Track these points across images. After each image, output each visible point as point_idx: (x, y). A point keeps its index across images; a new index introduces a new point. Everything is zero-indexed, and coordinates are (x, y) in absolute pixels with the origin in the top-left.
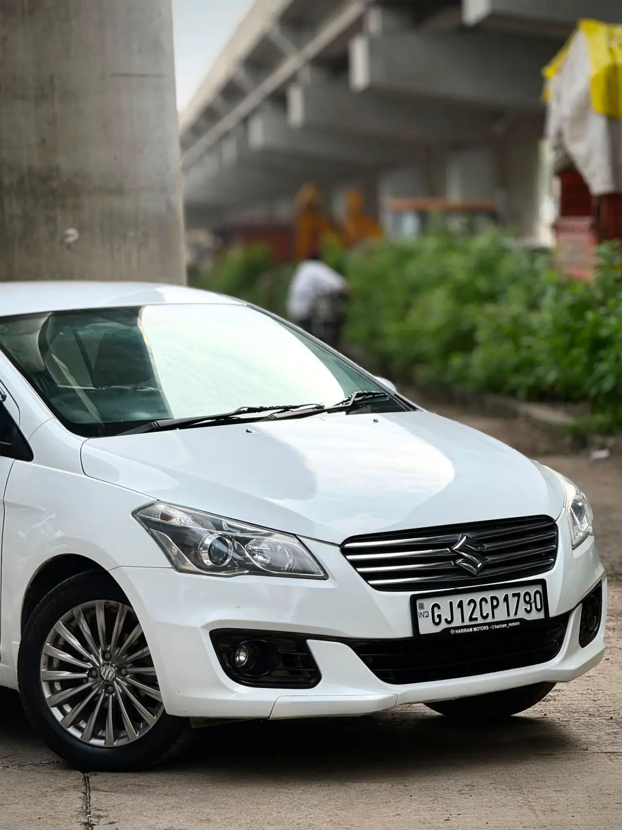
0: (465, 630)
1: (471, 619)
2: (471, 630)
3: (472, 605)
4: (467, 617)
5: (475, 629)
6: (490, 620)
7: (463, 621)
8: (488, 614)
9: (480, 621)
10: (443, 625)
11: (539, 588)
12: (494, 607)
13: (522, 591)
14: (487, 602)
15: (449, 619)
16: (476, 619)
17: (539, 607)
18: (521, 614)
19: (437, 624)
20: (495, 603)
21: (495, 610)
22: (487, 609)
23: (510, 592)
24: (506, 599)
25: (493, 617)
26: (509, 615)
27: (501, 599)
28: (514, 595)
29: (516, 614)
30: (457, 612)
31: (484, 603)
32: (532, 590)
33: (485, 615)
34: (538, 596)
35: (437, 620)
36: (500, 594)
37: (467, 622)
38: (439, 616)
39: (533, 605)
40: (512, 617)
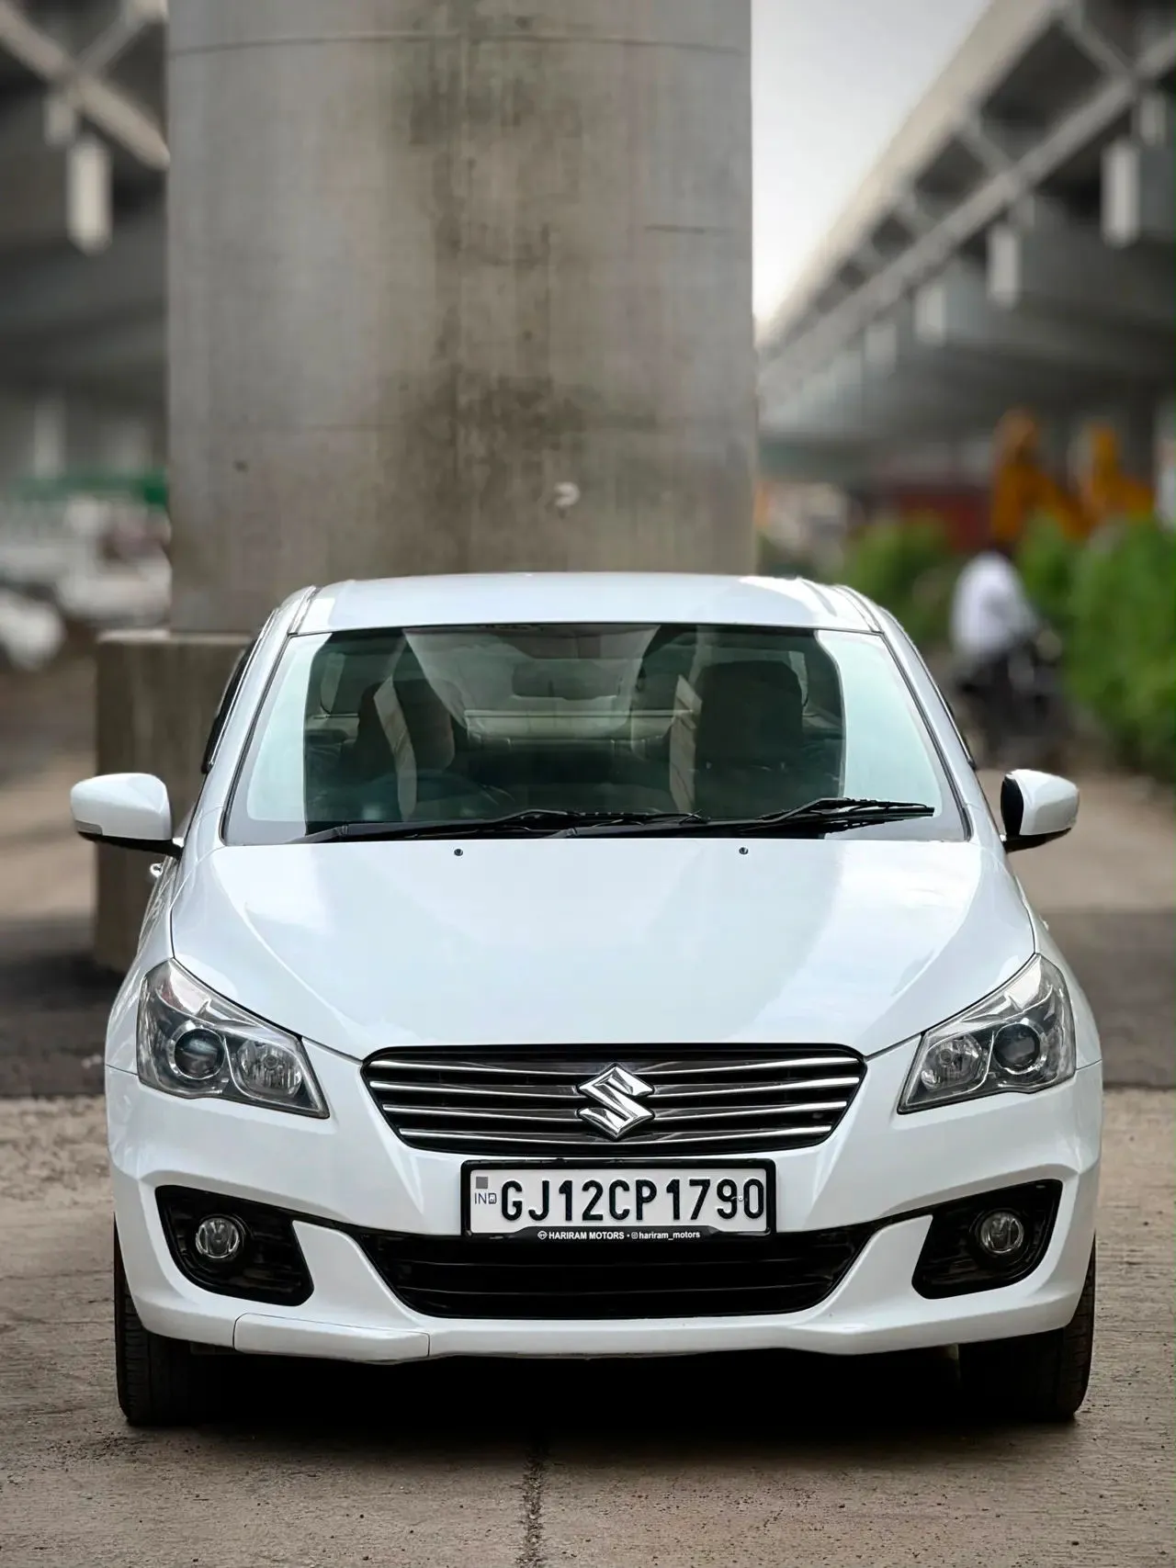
0: (570, 1235)
1: (586, 1216)
2: (584, 1236)
3: (593, 1191)
4: (578, 1210)
5: (593, 1236)
6: (631, 1221)
7: (569, 1217)
8: (626, 1213)
9: (609, 1221)
10: (525, 1222)
11: (760, 1175)
12: (641, 1201)
13: (716, 1177)
14: (626, 1188)
15: (539, 1212)
16: (600, 1218)
17: (754, 1209)
18: (710, 1219)
19: (513, 1218)
20: (646, 1192)
21: (645, 1207)
22: (626, 1201)
23: (684, 1176)
24: (674, 1188)
25: (639, 1217)
26: (677, 1216)
27: (661, 1189)
28: (693, 1183)
29: (695, 1216)
30: (557, 1201)
31: (619, 1190)
32: (741, 1177)
33: (619, 1211)
34: (754, 1190)
35: (512, 1211)
36: (661, 1178)
37: (577, 1221)
38: (518, 1205)
39: (741, 1206)
40: (685, 1220)
